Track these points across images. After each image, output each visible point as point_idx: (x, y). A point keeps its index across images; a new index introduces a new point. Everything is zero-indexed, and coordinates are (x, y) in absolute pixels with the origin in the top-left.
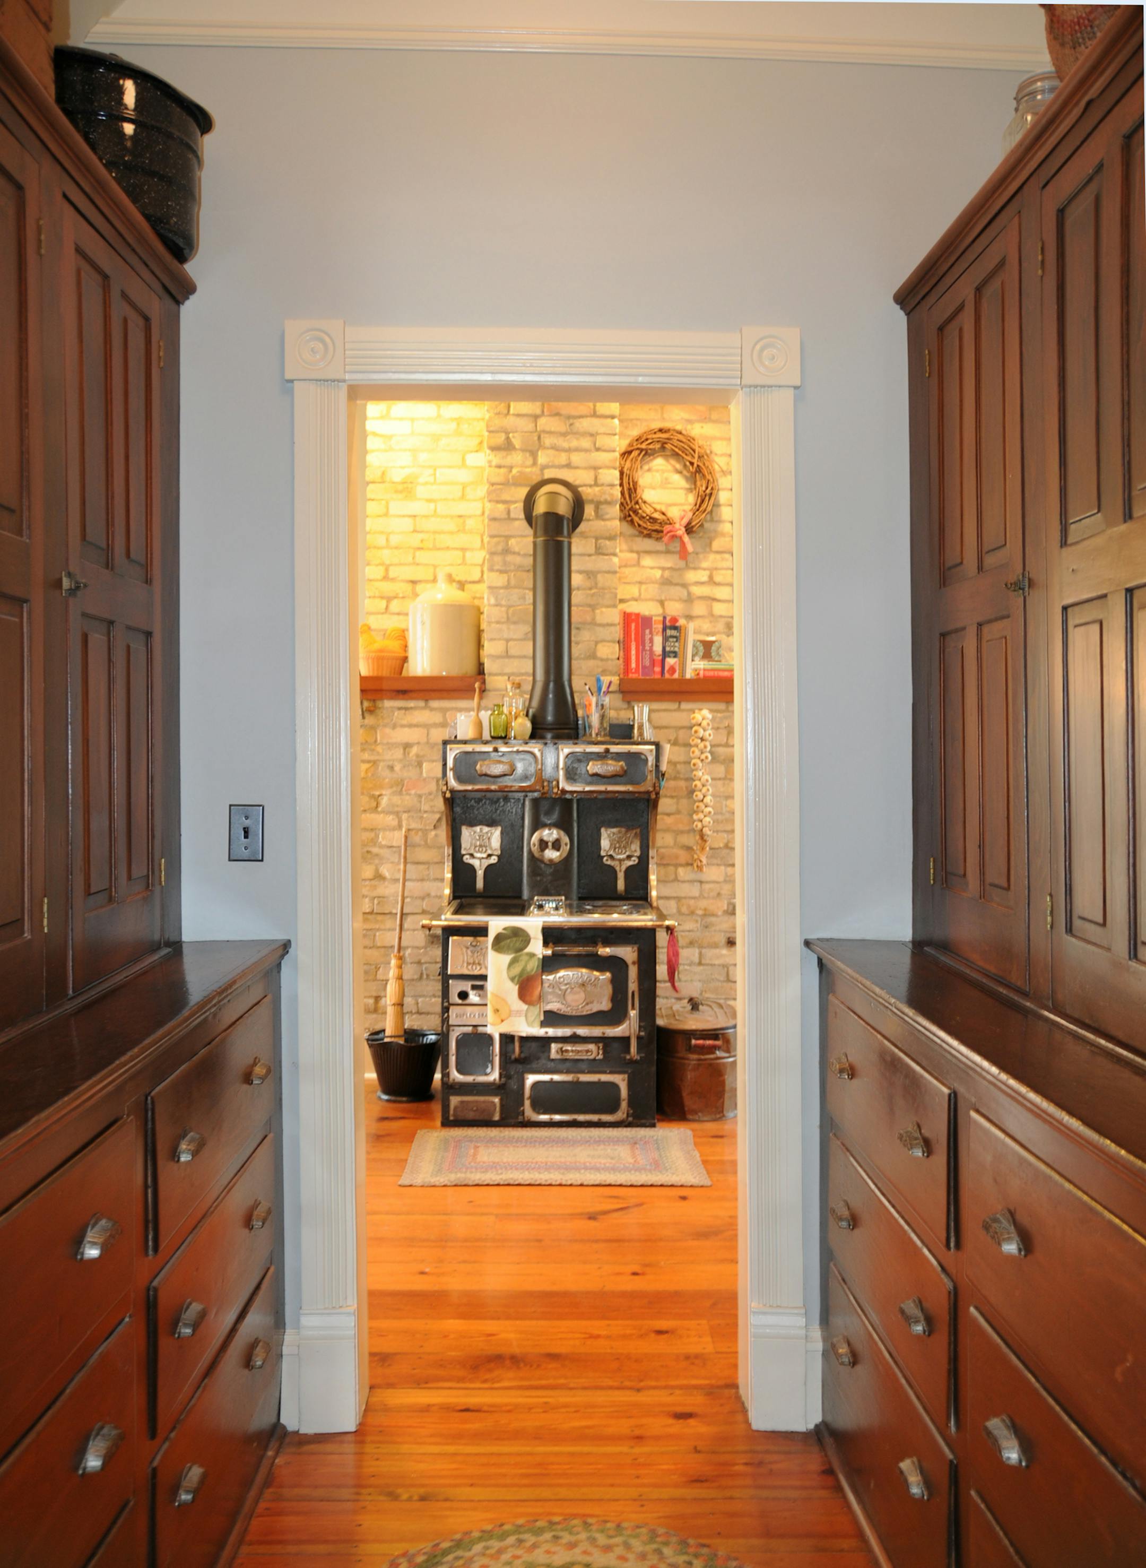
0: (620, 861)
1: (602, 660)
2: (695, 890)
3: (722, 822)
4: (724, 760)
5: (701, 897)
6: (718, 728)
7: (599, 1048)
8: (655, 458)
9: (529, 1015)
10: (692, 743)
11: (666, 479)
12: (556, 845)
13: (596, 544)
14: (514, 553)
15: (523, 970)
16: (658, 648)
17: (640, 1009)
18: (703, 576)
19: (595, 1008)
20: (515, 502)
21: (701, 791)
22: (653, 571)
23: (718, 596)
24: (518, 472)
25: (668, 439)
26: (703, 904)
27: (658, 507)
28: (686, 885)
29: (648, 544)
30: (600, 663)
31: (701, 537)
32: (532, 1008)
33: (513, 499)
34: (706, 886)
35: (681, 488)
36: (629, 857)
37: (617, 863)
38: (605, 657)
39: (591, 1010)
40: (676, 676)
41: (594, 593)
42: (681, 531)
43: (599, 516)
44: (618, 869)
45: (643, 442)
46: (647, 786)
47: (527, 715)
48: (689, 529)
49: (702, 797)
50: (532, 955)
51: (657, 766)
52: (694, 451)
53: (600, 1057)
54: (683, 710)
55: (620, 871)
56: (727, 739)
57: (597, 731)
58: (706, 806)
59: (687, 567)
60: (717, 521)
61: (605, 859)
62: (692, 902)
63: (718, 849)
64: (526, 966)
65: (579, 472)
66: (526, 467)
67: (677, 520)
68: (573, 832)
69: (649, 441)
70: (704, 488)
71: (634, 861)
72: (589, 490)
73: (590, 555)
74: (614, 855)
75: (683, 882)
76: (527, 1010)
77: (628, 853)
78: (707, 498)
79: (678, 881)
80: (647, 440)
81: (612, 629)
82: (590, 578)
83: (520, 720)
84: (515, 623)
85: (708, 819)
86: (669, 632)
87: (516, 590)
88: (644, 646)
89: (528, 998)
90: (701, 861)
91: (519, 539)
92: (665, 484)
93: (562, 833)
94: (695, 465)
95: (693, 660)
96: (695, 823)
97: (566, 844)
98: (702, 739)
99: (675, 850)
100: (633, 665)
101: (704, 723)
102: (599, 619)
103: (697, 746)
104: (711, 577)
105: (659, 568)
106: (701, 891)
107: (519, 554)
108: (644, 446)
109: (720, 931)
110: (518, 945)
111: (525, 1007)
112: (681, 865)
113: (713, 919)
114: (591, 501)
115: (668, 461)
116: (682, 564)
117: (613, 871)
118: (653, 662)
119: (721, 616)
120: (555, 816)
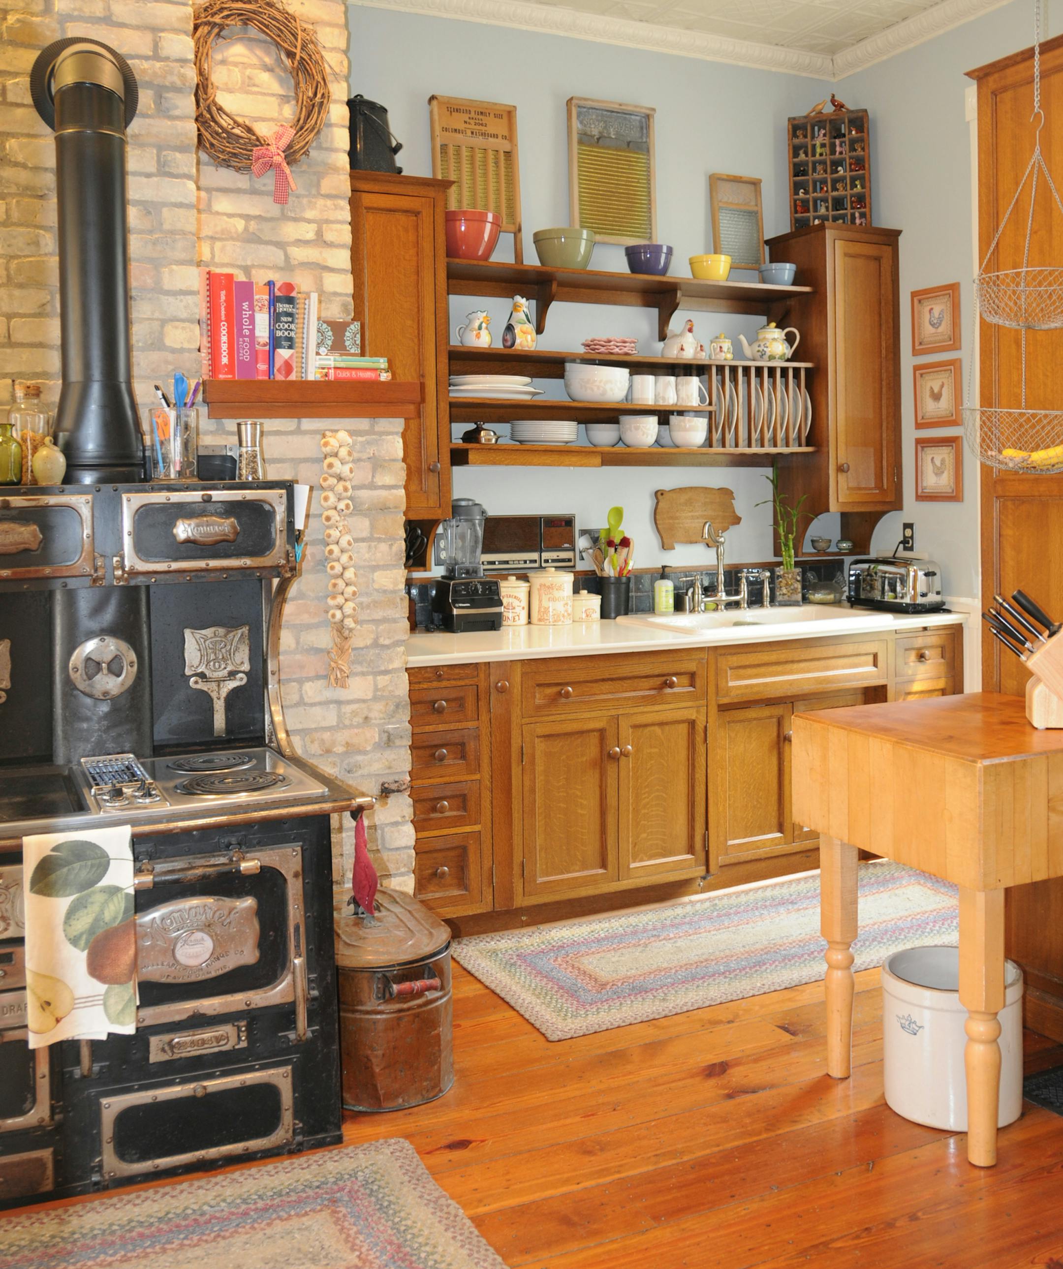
0: (219, 681)
1: (173, 351)
2: (330, 717)
3: (368, 606)
4: (369, 509)
5: (340, 726)
6: (359, 460)
7: (239, 1030)
8: (233, 44)
9: (112, 1001)
10: (325, 484)
11: (249, 78)
12: (115, 668)
13: (158, 156)
14: (16, 164)
15: (97, 920)
16: (262, 332)
17: (309, 951)
18: (308, 232)
19: (231, 962)
20: (16, 74)
21: (338, 560)
22: (233, 220)
23: (331, 263)
24: (18, 20)
25: (254, 12)
26: (342, 737)
27: (240, 120)
28: (317, 711)
29: (226, 177)
30: (170, 357)
31: (304, 172)
32: (116, 988)
33: (12, 69)
34: (347, 709)
35: (273, 95)
36: (232, 674)
37: (214, 685)
38: (178, 346)
39: (225, 967)
40: (293, 377)
41: (157, 239)
42: (279, 159)
43: (162, 110)
44: (214, 695)
45: (216, 13)
46: (275, 556)
47: (55, 443)
48: (291, 155)
49: (341, 569)
50: (114, 890)
51: (290, 523)
52: (295, 36)
53: (244, 1044)
54: (306, 433)
55: (219, 699)
56: (373, 476)
57: (178, 469)
58: (347, 585)
59: (284, 217)
60: (327, 149)
61: (193, 679)
62: (326, 736)
63: (362, 649)
64: (102, 911)
65: (127, 32)
66: (33, 14)
67: (272, 141)
68: (141, 643)
69: (226, 13)
70: (310, 94)
71: (240, 681)
72: (145, 65)
73: (148, 175)
74: (207, 673)
75: (313, 705)
76: (107, 992)
77: (229, 668)
78: (316, 109)
79: (305, 704)
80: (222, 10)
81: (190, 299)
82: (149, 213)
83: (43, 452)
84: (21, 286)
85: (351, 605)
86: (282, 307)
87: (22, 230)
88: (240, 330)
89: (108, 971)
90: (341, 670)
91: (24, 140)
92: (248, 86)
93: (124, 646)
94: (298, 57)
95: (318, 354)
96: (331, 612)
97: (131, 664)
98: (340, 478)
99: (298, 657)
100: (225, 360)
101: (343, 452)
102: (168, 283)
103: (331, 489)
104: (319, 233)
105: (241, 216)
106: (340, 716)
107: (24, 166)
108: (217, 19)
109: (369, 775)
110: (84, 875)
111: (102, 988)
112: (309, 679)
113: (360, 758)
114: (149, 85)
115: (251, 50)
116: (274, 210)
117: (205, 701)
118: (254, 354)
119: (335, 294)
120: (109, 615)
